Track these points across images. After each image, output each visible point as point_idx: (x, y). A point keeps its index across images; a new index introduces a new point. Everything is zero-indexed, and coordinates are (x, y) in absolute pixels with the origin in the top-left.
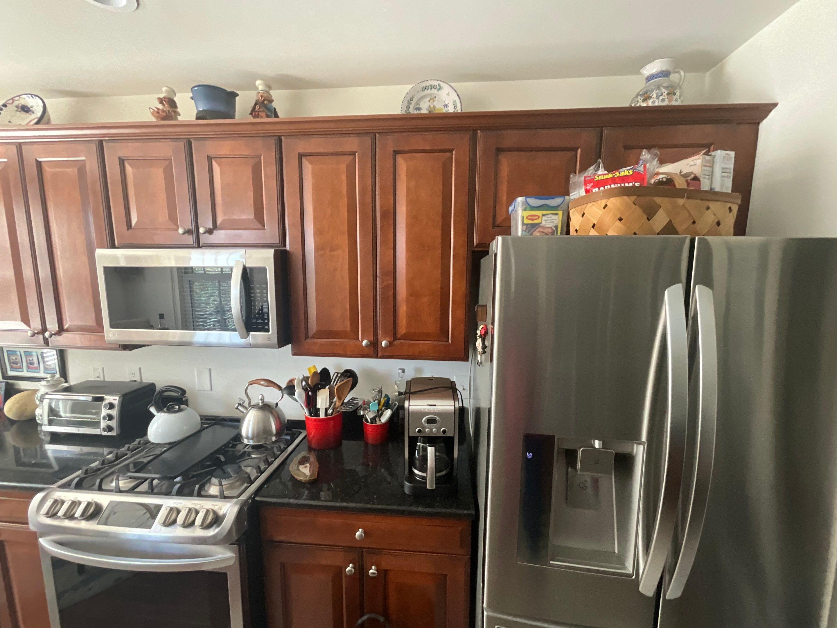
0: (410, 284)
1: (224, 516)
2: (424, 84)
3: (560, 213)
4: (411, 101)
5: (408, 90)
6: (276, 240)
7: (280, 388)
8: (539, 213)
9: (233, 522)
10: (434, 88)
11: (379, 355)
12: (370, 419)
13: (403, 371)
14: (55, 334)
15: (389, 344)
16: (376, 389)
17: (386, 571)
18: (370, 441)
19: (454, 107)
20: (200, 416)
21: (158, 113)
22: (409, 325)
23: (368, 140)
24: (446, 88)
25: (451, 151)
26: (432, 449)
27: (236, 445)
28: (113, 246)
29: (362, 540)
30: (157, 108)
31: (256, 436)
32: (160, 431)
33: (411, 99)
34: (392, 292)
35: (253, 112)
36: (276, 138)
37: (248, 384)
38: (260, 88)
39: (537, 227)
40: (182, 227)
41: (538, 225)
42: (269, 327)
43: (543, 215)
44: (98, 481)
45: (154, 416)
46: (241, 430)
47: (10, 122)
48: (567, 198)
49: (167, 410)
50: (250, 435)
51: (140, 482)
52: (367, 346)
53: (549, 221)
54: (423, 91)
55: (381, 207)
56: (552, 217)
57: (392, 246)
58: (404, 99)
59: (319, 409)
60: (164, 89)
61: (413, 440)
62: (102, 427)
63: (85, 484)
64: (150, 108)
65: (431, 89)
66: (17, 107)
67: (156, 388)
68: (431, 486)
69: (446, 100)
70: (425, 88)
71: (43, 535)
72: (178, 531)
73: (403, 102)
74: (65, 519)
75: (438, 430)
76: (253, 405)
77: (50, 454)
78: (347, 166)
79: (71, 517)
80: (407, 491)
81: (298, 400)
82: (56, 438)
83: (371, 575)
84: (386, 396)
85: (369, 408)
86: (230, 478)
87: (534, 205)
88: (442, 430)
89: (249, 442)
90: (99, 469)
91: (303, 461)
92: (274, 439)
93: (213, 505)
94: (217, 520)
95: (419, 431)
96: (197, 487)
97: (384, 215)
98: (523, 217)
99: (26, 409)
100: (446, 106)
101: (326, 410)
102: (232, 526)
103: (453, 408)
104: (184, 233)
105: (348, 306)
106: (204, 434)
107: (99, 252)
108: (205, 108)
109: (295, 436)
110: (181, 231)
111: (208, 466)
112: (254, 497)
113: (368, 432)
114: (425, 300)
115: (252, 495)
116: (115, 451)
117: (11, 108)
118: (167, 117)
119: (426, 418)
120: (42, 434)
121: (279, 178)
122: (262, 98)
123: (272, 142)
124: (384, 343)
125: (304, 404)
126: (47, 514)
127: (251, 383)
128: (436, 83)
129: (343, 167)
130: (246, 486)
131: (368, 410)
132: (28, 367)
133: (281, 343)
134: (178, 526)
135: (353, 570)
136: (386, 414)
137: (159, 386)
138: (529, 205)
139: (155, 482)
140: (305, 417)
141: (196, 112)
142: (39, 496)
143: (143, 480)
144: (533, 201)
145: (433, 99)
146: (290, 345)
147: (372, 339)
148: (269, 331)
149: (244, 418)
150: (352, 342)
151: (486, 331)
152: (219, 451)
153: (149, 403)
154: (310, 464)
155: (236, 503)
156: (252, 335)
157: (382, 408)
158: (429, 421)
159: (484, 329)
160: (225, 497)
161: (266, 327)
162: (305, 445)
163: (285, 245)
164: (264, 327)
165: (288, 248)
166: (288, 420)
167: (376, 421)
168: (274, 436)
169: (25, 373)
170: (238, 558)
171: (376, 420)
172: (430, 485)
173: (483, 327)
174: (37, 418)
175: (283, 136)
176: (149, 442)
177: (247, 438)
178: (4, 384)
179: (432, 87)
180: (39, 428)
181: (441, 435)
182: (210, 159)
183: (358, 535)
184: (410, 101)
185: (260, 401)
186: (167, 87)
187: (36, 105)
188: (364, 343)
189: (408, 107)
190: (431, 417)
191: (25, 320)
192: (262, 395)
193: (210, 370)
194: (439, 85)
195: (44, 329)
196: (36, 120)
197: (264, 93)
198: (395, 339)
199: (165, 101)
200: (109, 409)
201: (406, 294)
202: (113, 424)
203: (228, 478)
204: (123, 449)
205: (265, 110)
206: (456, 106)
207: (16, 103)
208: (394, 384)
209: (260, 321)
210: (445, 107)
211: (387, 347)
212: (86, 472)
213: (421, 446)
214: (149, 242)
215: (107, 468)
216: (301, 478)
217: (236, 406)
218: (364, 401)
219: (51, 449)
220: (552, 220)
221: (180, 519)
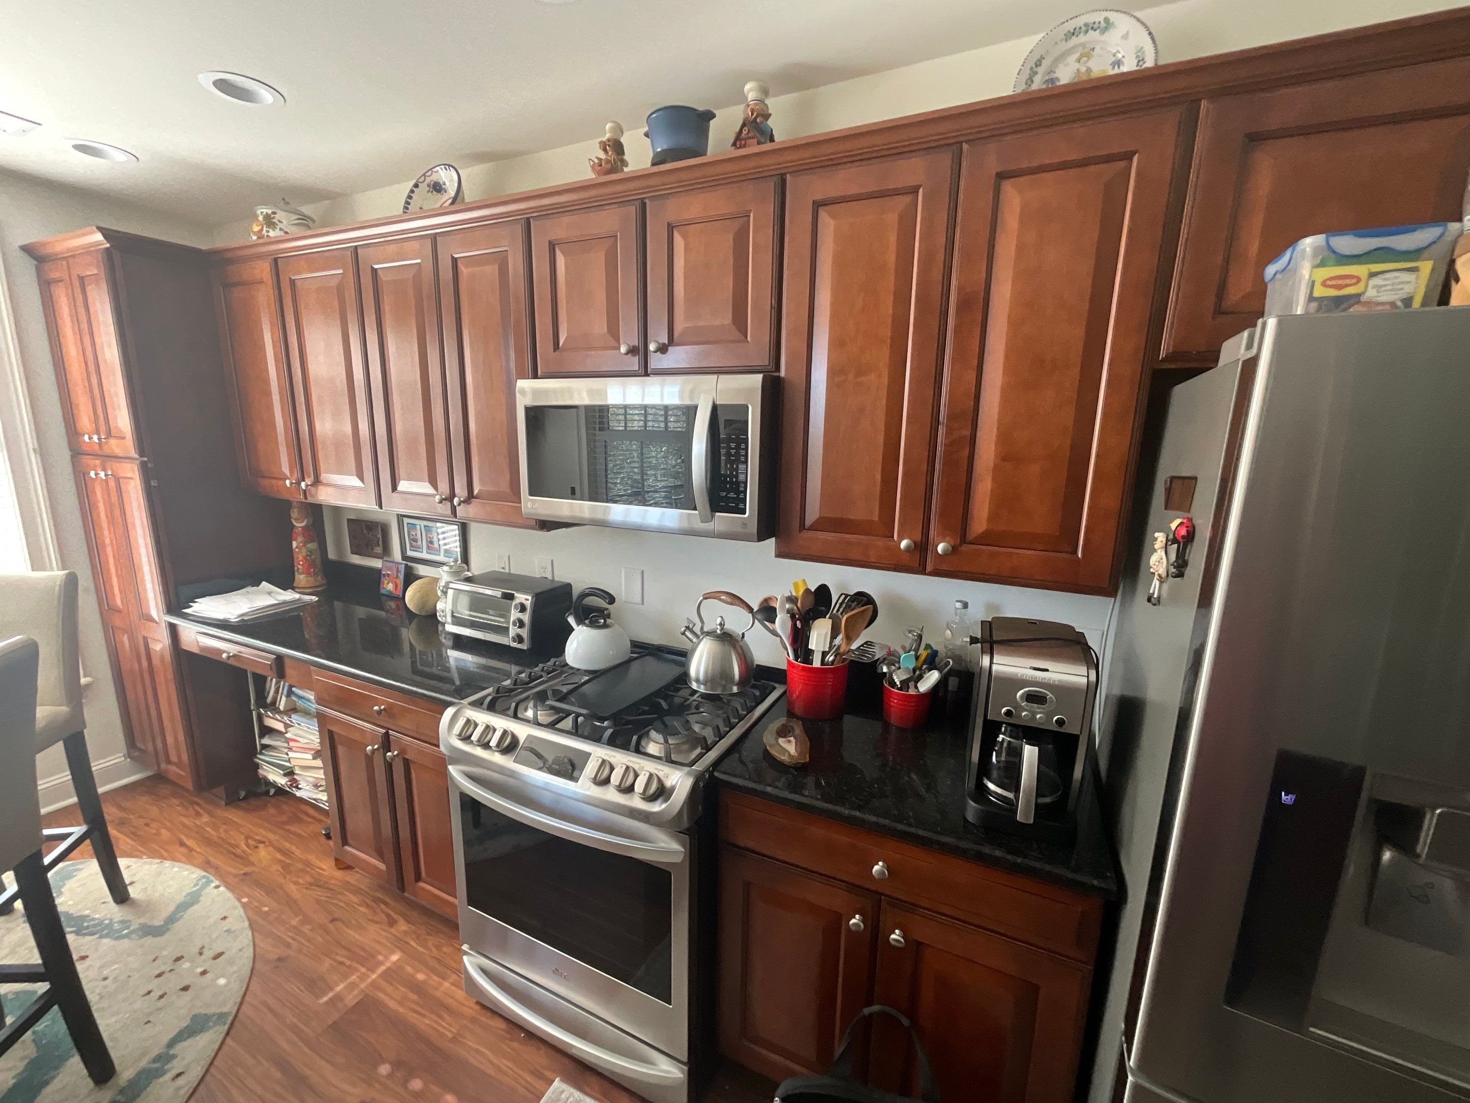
0: (1004, 436)
1: (673, 789)
2: (1070, 26)
3: (1426, 267)
4: (1036, 66)
5: (1034, 44)
6: (763, 360)
7: (750, 609)
8: (1360, 270)
9: (684, 802)
10: (1092, 28)
11: (929, 568)
12: (901, 682)
13: (965, 605)
14: (464, 502)
15: (950, 549)
16: (914, 631)
17: (919, 944)
18: (894, 720)
19: (1139, 61)
20: (631, 641)
21: (601, 165)
22: (994, 516)
23: (945, 160)
24: (1123, 23)
25: (1128, 156)
26: (1031, 752)
27: (680, 689)
28: (535, 376)
29: (881, 880)
30: (598, 158)
31: (709, 681)
32: (580, 651)
33: (1038, 64)
34: (966, 452)
35: (739, 141)
36: (775, 178)
37: (701, 598)
38: (751, 96)
39: (1352, 301)
40: (625, 343)
41: (1356, 299)
42: (746, 506)
43: (1373, 275)
44: (514, 705)
45: (573, 630)
46: (688, 669)
47: (421, 208)
48: (1454, 226)
49: (590, 622)
50: (701, 677)
51: (560, 717)
52: (908, 549)
53: (1387, 288)
54: (1066, 40)
55: (960, 289)
56: (1397, 278)
57: (975, 362)
58: (1023, 65)
59: (812, 651)
60: (608, 126)
61: (991, 729)
62: (511, 636)
63: (498, 705)
64: (590, 159)
65: (1086, 32)
66: (429, 185)
67: (573, 591)
68: (1027, 816)
69: (1118, 52)
70: (1073, 33)
71: (455, 761)
72: (611, 795)
73: (1019, 72)
74: (478, 746)
75: (1049, 716)
76: (708, 632)
77: (452, 662)
78: (901, 218)
79: (486, 746)
80: (970, 816)
81: (779, 631)
82: (460, 643)
83: (893, 943)
84: (928, 646)
85: (899, 662)
86: (676, 736)
87: (1347, 252)
88: (1055, 718)
89: (699, 687)
90: (511, 690)
91: (783, 732)
92: (735, 689)
93: (657, 769)
94: (662, 792)
95: (1009, 713)
96: (635, 738)
97: (964, 305)
98: (1313, 282)
99: (427, 601)
100: (1118, 63)
101: (824, 654)
102: (683, 806)
103: (1085, 680)
104: (627, 354)
105: (878, 477)
106: (635, 667)
107: (523, 384)
108: (665, 147)
109: (767, 692)
110: (623, 349)
111: (644, 713)
112: (713, 771)
113: (892, 704)
114: (1034, 469)
115: (710, 768)
116: (528, 671)
117: (423, 187)
118: (613, 170)
119: (1025, 692)
120: (443, 635)
121: (776, 251)
122: (752, 115)
123: (770, 186)
124: (941, 548)
125: (788, 640)
126: (460, 735)
127: (707, 597)
128: (1099, 17)
129: (892, 218)
130: (701, 753)
131: (897, 665)
132: (428, 548)
133: (762, 536)
134: (611, 787)
135: (862, 925)
136: (928, 678)
137: (577, 589)
138: (1334, 252)
139: (580, 719)
140: (786, 662)
141: (651, 155)
142: (450, 712)
143: (564, 715)
144: (1346, 243)
145: (1087, 54)
146: (774, 538)
147: (918, 537)
148: (745, 513)
149: (694, 650)
150: (880, 542)
151: (1190, 529)
152: (659, 693)
153: (567, 610)
154: (795, 738)
155: (689, 774)
156: (718, 516)
157: (922, 666)
158: (1031, 698)
159: (1187, 527)
160: (673, 762)
161: (741, 506)
162: (783, 706)
163: (778, 368)
164: (737, 505)
165: (783, 374)
166: (757, 666)
167: (908, 688)
168: (736, 685)
169: (424, 555)
170: (688, 853)
171: (908, 685)
172: (1024, 814)
173: (1182, 523)
174: (438, 614)
175: (789, 173)
176: (567, 665)
177: (697, 681)
178: (403, 566)
179: (1090, 27)
180: (440, 628)
181: (1055, 728)
182: (671, 228)
183: (877, 871)
184: (1034, 66)
185: (718, 627)
186: (612, 122)
187: (448, 178)
188: (904, 544)
189: (1031, 80)
190: (1035, 691)
191: (433, 483)
192: (721, 617)
193: (643, 571)
194: (1107, 20)
195: (453, 495)
196: (451, 200)
197: (756, 104)
198: (964, 540)
199: (609, 146)
200: (520, 612)
201: (995, 455)
202: (525, 633)
203: (674, 735)
204: (536, 669)
205: (758, 135)
206: (1143, 59)
207: (428, 180)
208: (945, 627)
209: (732, 495)
210: (1114, 68)
211: (946, 554)
212: (498, 691)
213: (1005, 745)
214: (580, 368)
215: (519, 690)
216: (784, 758)
217: (683, 629)
218: (890, 649)
219: (454, 655)
220: (1400, 283)
221: (615, 778)
